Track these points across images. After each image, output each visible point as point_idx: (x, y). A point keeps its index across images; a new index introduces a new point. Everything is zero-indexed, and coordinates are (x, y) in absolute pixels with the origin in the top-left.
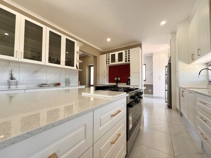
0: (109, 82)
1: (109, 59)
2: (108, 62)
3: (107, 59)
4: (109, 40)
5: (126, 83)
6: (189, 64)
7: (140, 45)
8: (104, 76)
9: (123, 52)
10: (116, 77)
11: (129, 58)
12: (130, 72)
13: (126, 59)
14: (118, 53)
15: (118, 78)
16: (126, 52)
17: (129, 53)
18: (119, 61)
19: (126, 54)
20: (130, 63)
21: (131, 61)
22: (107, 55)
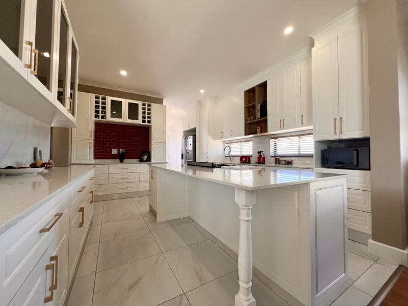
0: (95, 158)
1: (104, 108)
2: (100, 115)
3: (97, 107)
4: (124, 73)
5: (139, 160)
6: (215, 140)
7: (160, 101)
9: (140, 103)
10: (115, 148)
11: (149, 117)
12: (152, 141)
13: (144, 117)
14: (129, 103)
15: (121, 150)
16: (144, 105)
17: (149, 110)
18: (129, 118)
19: (144, 109)
20: (151, 126)
21: (153, 124)
22: (97, 98)
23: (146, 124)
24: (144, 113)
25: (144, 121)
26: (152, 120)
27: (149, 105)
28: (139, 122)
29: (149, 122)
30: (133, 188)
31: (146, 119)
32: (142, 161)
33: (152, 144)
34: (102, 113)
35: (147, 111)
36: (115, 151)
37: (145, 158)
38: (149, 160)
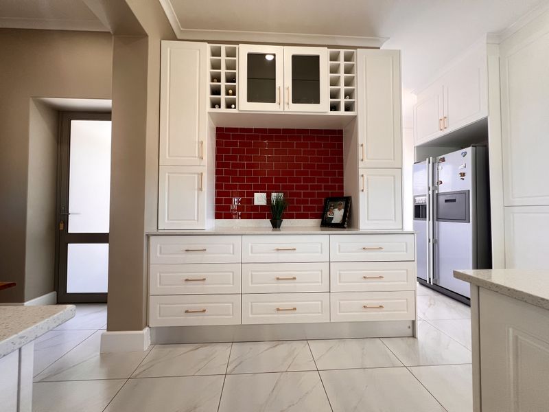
0: (218, 216)
1: (231, 79)
2: (223, 97)
3: (216, 78)
5: (319, 221)
8: (202, 174)
10: (260, 189)
11: (349, 94)
12: (361, 164)
13: (334, 95)
14: (294, 57)
15: (274, 195)
16: (334, 58)
17: (348, 70)
18: (296, 100)
19: (334, 70)
20: (355, 118)
21: (360, 111)
22: (216, 53)
23: (342, 112)
24: (334, 82)
25: (334, 107)
26: (360, 100)
27: (348, 58)
28: (322, 108)
29: (349, 107)
30: (310, 312)
31: (342, 100)
32: (327, 224)
33: (361, 172)
34: (227, 94)
35: (342, 75)
36: (260, 199)
37: (337, 215)
38: (348, 222)
